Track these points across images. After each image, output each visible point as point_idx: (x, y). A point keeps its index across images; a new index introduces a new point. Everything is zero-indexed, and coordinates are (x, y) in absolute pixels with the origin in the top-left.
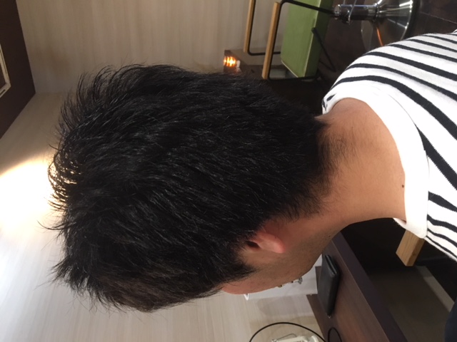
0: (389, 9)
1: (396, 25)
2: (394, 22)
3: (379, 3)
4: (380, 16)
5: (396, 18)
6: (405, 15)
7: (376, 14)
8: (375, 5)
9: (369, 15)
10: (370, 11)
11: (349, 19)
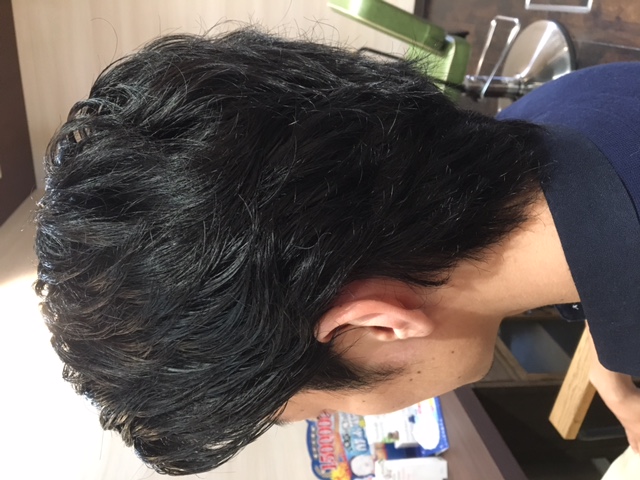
0: (537, 84)
3: (523, 74)
7: (520, 89)
8: (518, 77)
9: (509, 91)
10: (510, 86)
11: (482, 96)
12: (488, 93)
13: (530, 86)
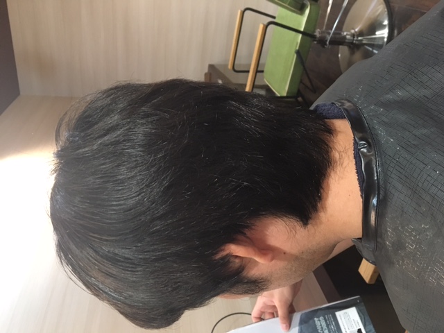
0: (366, 37)
1: (372, 52)
2: (371, 49)
3: (356, 30)
4: (357, 42)
5: (372, 46)
6: (380, 43)
7: (353, 40)
8: (353, 31)
9: (347, 41)
10: (348, 37)
11: (328, 43)
12: (331, 42)
13: (360, 38)
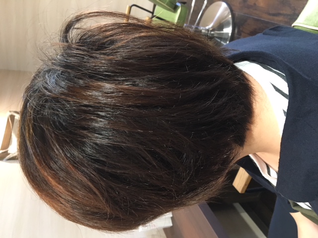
0: (217, 32)
1: (220, 43)
2: (219, 40)
3: (210, 26)
4: (210, 35)
5: (221, 38)
6: (226, 37)
7: (208, 33)
8: (207, 28)
10: (203, 31)
